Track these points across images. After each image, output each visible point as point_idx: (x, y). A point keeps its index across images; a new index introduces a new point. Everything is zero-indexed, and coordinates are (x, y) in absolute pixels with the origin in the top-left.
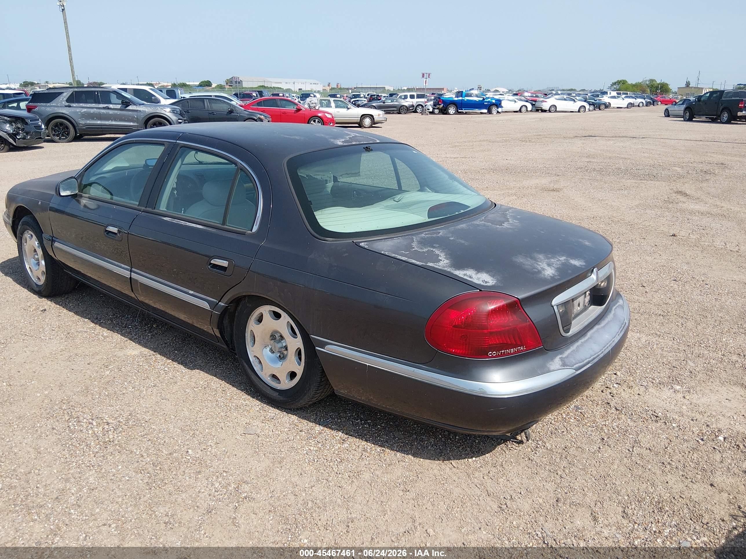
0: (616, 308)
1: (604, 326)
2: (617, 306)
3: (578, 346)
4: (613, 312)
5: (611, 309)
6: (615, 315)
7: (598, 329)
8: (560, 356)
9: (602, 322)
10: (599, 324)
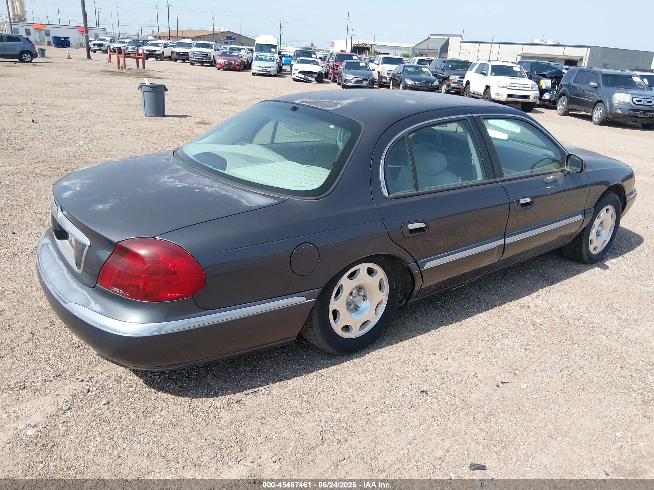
0: (85, 295)
1: (64, 276)
2: (87, 298)
3: (53, 254)
4: (80, 290)
5: (84, 289)
6: (76, 290)
7: (63, 270)
8: (50, 243)
9: (69, 276)
10: (68, 273)
